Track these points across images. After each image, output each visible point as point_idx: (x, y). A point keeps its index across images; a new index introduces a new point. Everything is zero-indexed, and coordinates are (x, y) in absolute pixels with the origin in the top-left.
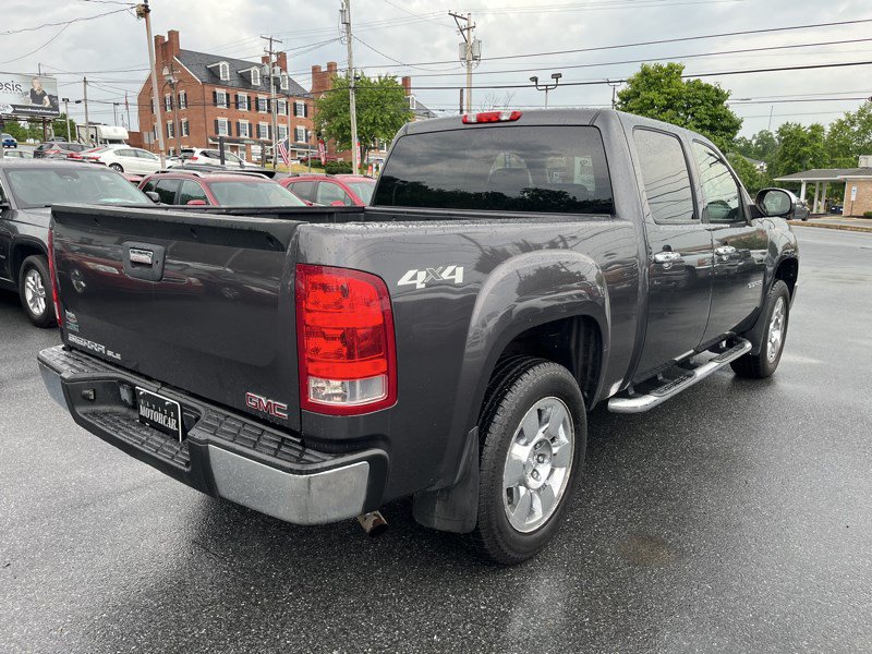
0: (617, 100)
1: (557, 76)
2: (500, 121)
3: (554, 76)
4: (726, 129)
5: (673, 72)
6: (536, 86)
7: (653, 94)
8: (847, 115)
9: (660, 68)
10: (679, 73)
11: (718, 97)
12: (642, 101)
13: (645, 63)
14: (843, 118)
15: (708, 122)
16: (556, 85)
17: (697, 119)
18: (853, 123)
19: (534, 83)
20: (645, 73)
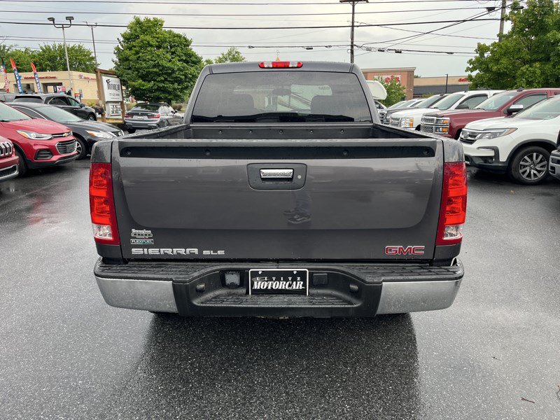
0: (122, 39)
1: (70, 19)
2: (289, 68)
3: (67, 18)
4: (195, 63)
5: (157, 24)
6: (54, 24)
7: (148, 38)
8: (223, 54)
9: (149, 21)
10: (161, 25)
11: (186, 43)
12: (142, 41)
13: (137, 16)
14: (221, 56)
15: (184, 58)
16: (71, 25)
17: (178, 55)
18: (226, 59)
19: (52, 22)
20: (138, 22)
